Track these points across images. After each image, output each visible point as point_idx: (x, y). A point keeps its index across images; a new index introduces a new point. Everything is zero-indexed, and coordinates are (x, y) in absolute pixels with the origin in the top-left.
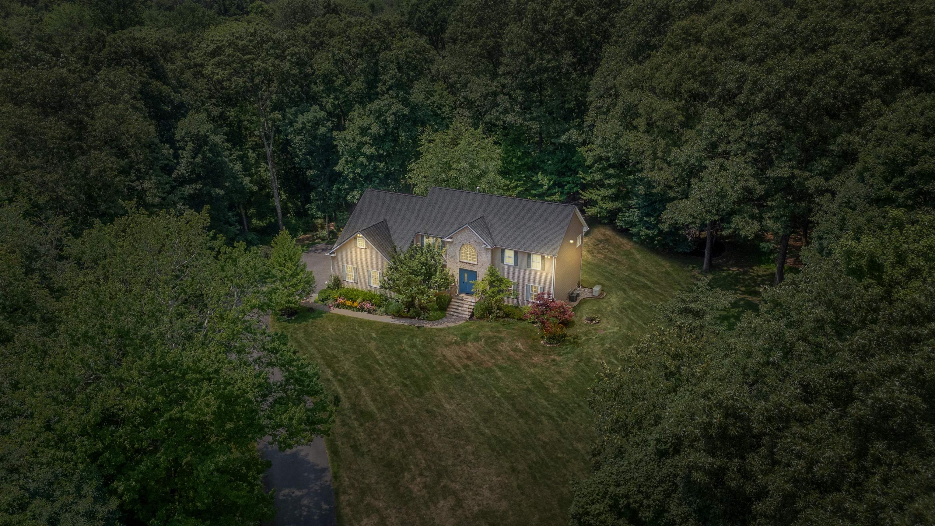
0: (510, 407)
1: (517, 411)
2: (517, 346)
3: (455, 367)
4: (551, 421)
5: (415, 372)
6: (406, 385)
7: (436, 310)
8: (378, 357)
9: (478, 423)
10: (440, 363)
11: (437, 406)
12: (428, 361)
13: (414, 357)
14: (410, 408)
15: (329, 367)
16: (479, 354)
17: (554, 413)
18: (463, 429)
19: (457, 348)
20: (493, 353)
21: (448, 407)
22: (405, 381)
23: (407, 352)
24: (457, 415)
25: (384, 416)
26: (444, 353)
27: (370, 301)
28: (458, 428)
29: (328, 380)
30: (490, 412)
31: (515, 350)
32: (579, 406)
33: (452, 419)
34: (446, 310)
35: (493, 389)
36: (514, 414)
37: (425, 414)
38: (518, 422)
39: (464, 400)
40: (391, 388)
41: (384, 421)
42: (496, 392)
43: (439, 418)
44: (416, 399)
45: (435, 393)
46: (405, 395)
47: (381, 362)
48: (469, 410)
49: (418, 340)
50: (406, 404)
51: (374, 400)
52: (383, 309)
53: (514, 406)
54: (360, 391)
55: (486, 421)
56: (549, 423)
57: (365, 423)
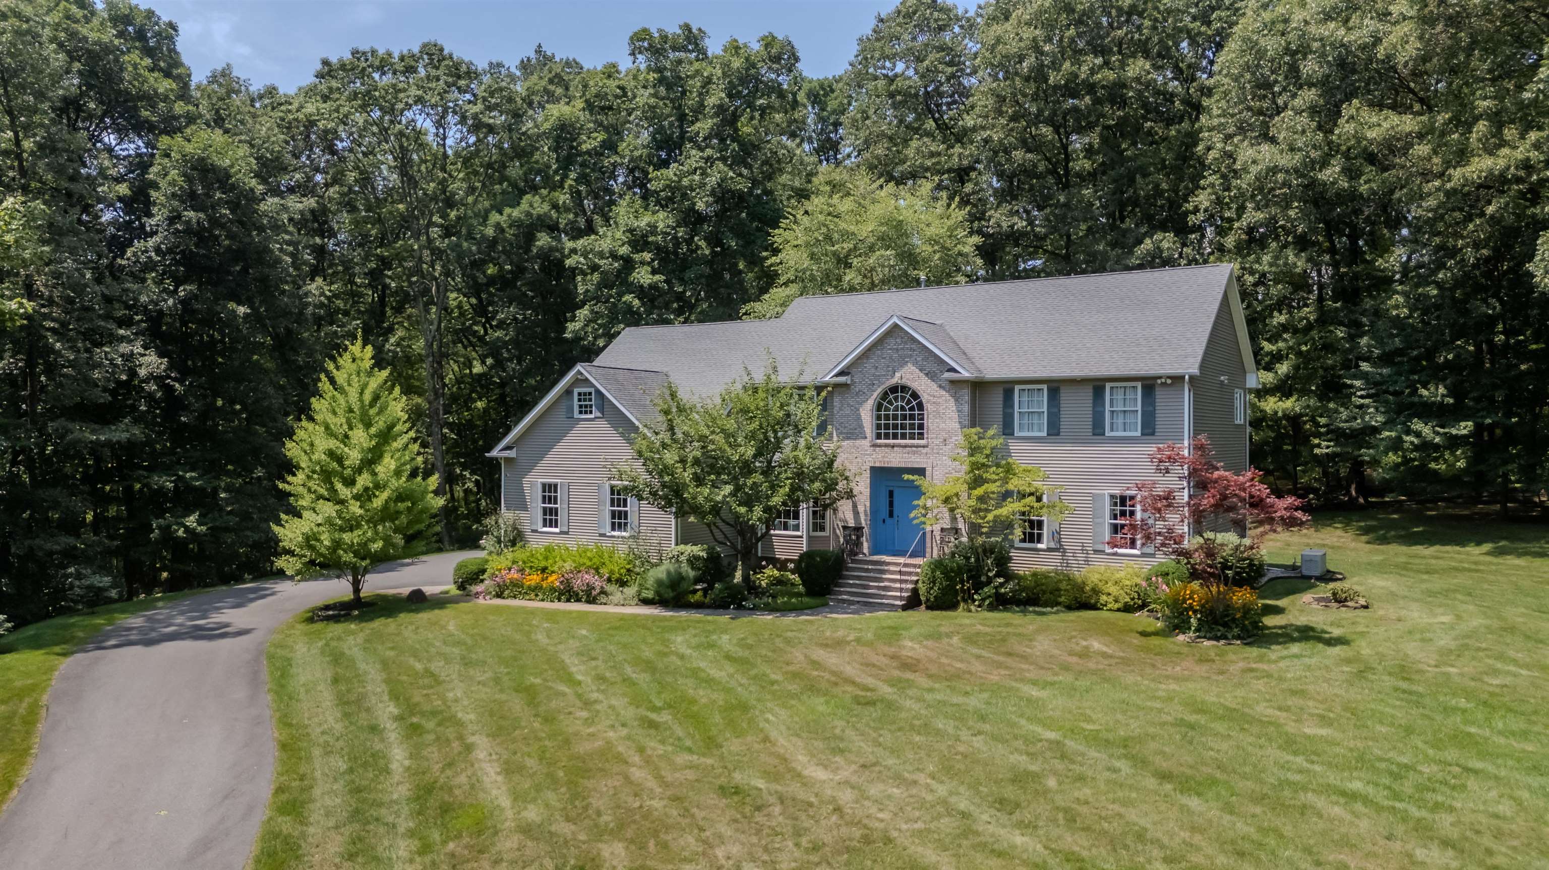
0: (1124, 766)
1: (1164, 776)
2: (1087, 648)
3: (853, 683)
4: (1359, 807)
5: (703, 695)
6: (653, 725)
7: (799, 595)
8: (574, 669)
9: (965, 815)
10: (795, 675)
11: (772, 776)
12: (753, 672)
13: (702, 665)
14: (651, 783)
15: (395, 696)
16: (944, 660)
17: (1356, 785)
18: (888, 840)
19: (866, 650)
20: (1001, 658)
21: (820, 774)
22: (653, 716)
23: (682, 657)
24: (863, 796)
25: (532, 814)
26: (814, 657)
27: (597, 570)
28: (867, 840)
29: (374, 729)
30: (1020, 778)
31: (1084, 655)
32: (1467, 770)
33: (838, 810)
34: (830, 592)
35: (1023, 722)
36: (1151, 783)
37: (712, 799)
38: (1183, 808)
39: (894, 751)
40: (592, 735)
41: (527, 830)
42: (1039, 729)
43: (777, 809)
44: (682, 758)
45: (766, 739)
46: (641, 750)
47: (580, 677)
48: (922, 778)
49: (725, 637)
50: (637, 774)
51: (510, 769)
52: (631, 591)
53: (1140, 762)
54: (469, 748)
55: (1001, 804)
56: (1356, 815)
57: (444, 842)
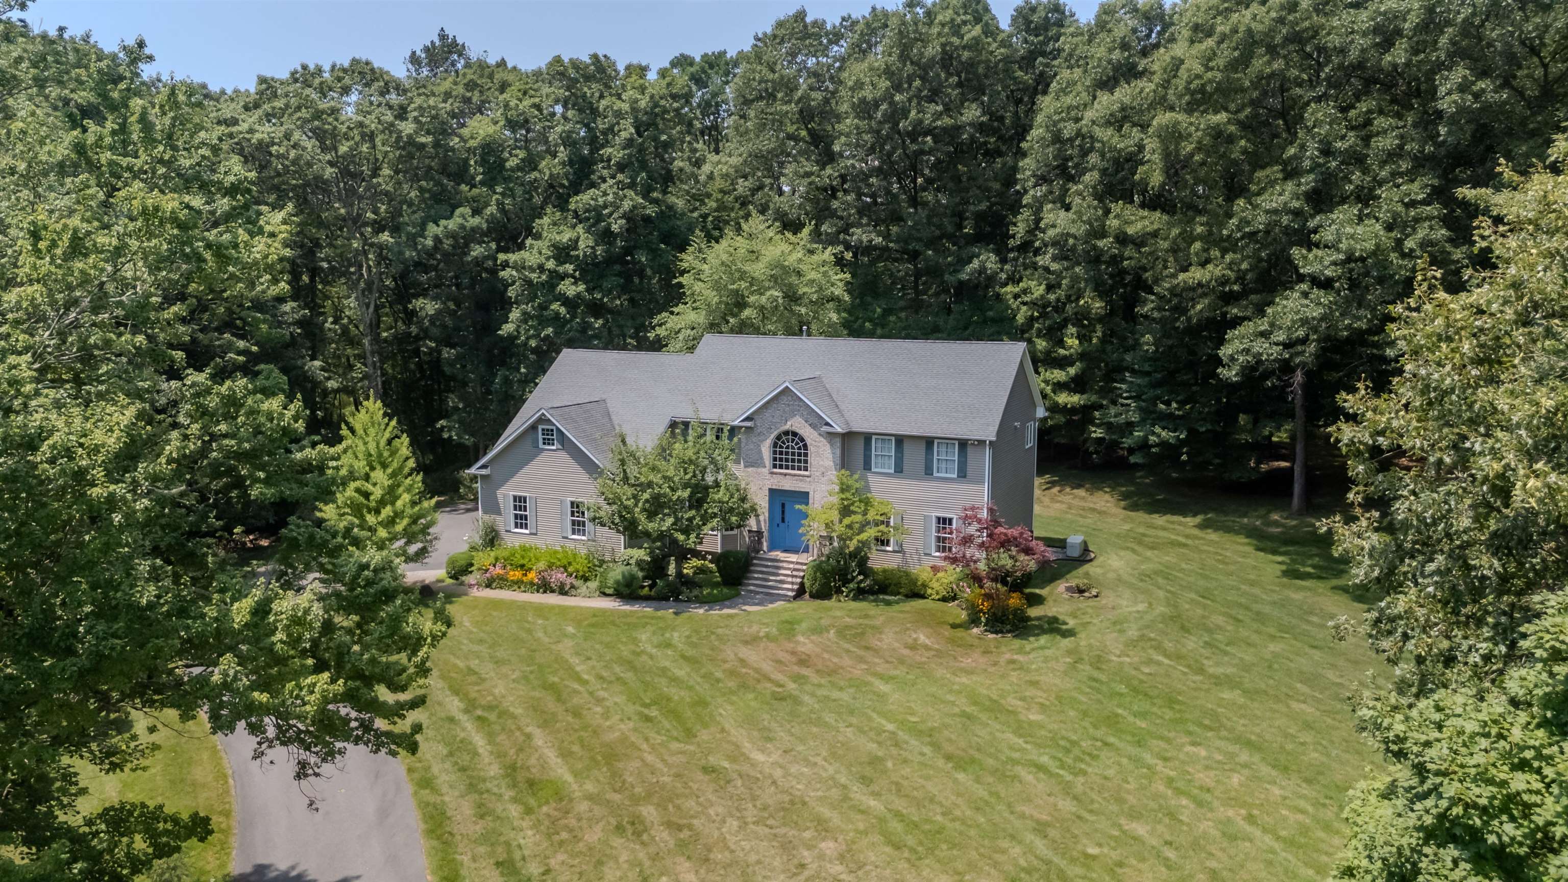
0: (927, 750)
1: (948, 758)
2: (915, 640)
3: (770, 680)
4: (1041, 775)
5: (675, 693)
6: (648, 719)
7: (718, 584)
8: (578, 669)
9: (845, 787)
10: (732, 673)
11: (733, 759)
12: (703, 671)
13: (667, 664)
14: (659, 765)
15: (456, 692)
16: (826, 656)
17: (1045, 759)
18: (804, 803)
19: (772, 645)
20: (861, 653)
21: (759, 757)
22: (646, 711)
23: (651, 657)
24: (787, 775)
25: (590, 787)
26: (741, 655)
27: (565, 567)
28: (792, 802)
29: (451, 720)
30: (875, 761)
31: (913, 647)
32: (1106, 744)
33: (774, 783)
34: (740, 584)
35: (874, 715)
36: (941, 763)
37: (700, 776)
38: (956, 781)
39: (802, 740)
40: (610, 727)
41: (590, 797)
42: (884, 722)
43: (739, 783)
44: (675, 746)
45: (723, 730)
46: (647, 739)
47: (586, 677)
48: (819, 760)
49: (676, 634)
50: (650, 758)
51: (565, 754)
52: (593, 585)
53: (936, 746)
54: (529, 736)
55: (865, 780)
56: (1038, 779)
57: (540, 806)
